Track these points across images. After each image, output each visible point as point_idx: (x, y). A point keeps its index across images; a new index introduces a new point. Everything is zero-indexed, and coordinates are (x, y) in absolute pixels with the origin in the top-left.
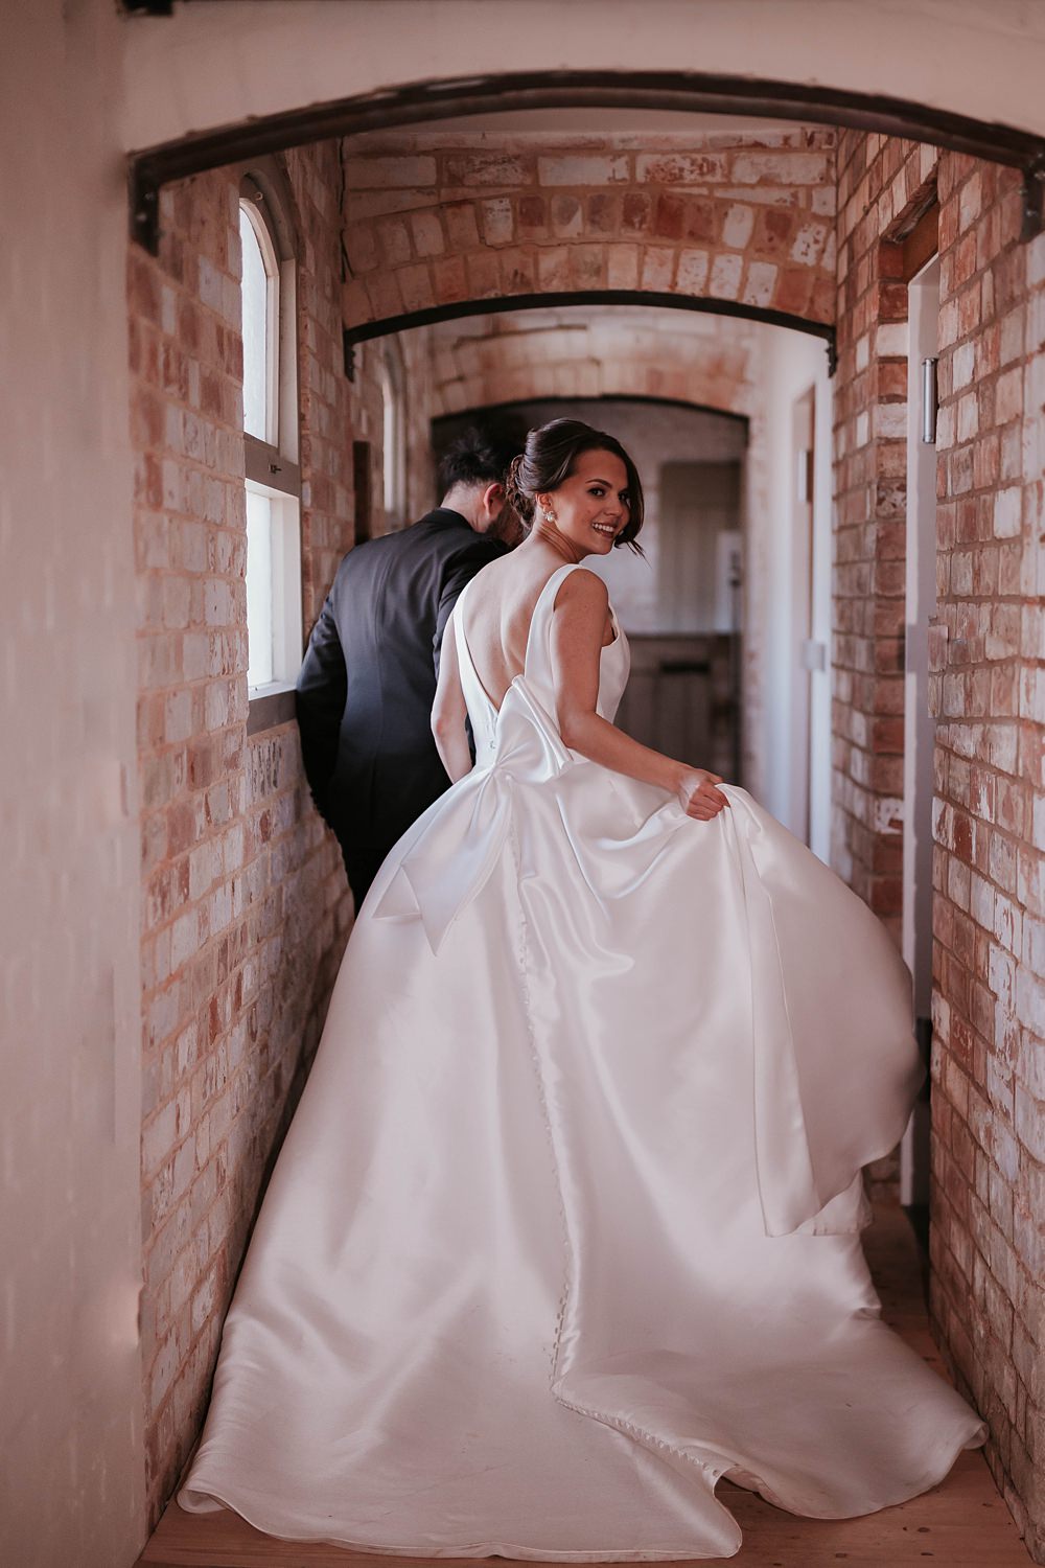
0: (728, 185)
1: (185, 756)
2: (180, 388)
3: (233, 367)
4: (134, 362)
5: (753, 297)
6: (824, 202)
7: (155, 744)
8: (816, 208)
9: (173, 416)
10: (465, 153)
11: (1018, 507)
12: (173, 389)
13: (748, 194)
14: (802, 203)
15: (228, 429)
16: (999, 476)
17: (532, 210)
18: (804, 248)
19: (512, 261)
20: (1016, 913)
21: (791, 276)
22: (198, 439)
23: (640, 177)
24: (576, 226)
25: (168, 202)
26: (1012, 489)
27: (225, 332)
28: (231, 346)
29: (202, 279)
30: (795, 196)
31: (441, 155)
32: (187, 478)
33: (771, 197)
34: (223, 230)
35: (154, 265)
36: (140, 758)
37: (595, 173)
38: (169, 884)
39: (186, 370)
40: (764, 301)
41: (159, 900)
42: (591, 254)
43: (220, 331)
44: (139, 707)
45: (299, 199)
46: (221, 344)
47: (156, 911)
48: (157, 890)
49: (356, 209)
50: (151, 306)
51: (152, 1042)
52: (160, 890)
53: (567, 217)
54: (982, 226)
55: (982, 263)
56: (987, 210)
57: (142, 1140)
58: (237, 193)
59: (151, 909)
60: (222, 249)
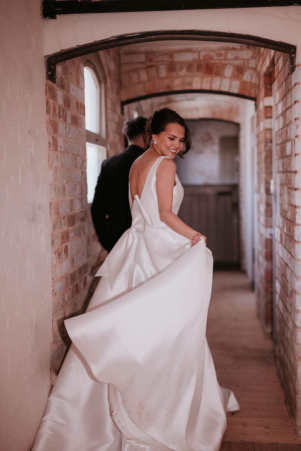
0: (226, 59)
1: (66, 217)
2: (64, 118)
3: (82, 112)
4: (48, 112)
5: (233, 90)
6: (252, 63)
7: (56, 214)
8: (250, 65)
9: (61, 127)
10: (153, 53)
11: (291, 147)
12: (62, 119)
13: (231, 62)
14: (246, 64)
15: (81, 129)
16: (287, 138)
17: (172, 68)
18: (247, 77)
19: (166, 82)
20: (292, 258)
21: (244, 84)
22: (70, 132)
23: (201, 58)
24: (184, 72)
25: (59, 69)
26: (290, 141)
27: (79, 104)
28: (81, 107)
29: (71, 89)
30: (244, 62)
31: (147, 53)
32: (66, 143)
33: (237, 62)
34: (78, 76)
35: (54, 86)
36: (51, 218)
37: (189, 57)
38: (61, 252)
39: (66, 114)
40: (236, 91)
41: (58, 256)
42: (188, 79)
43: (77, 103)
44: (50, 204)
45: (105, 67)
46: (78, 106)
47: (56, 259)
48: (57, 253)
49: (124, 69)
50: (54, 97)
51: (56, 294)
52: (58, 254)
53: (181, 69)
54: (283, 70)
55: (283, 80)
56: (284, 65)
57: (53, 320)
58: (83, 66)
59: (55, 258)
60: (78, 81)
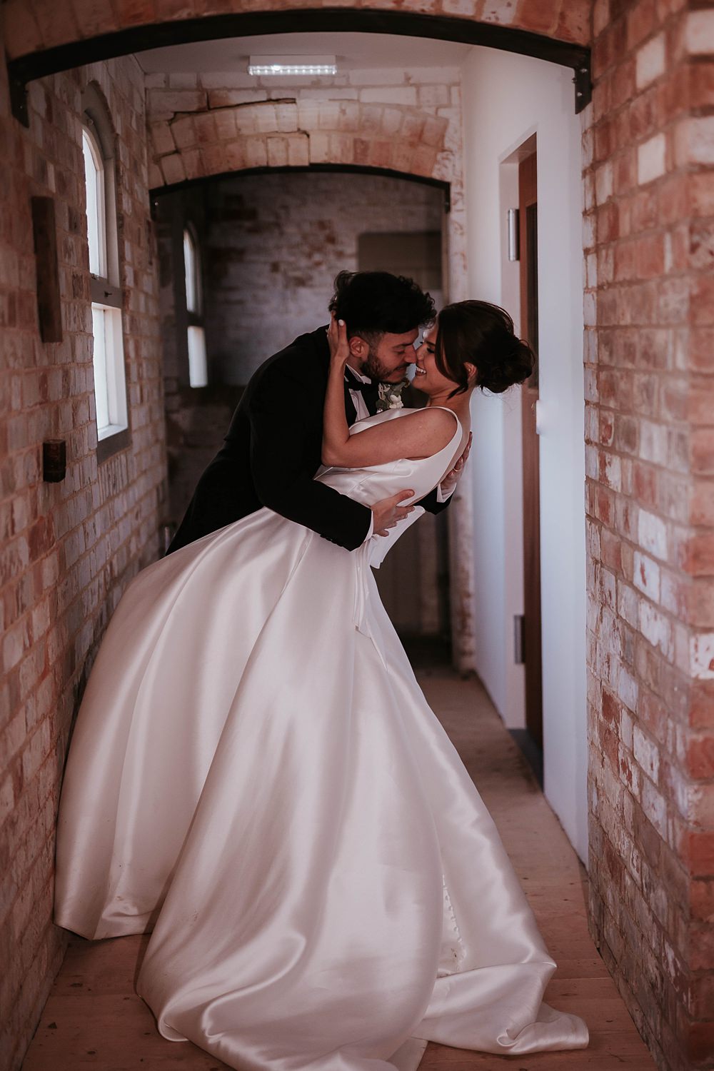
5: (494, 13)
40: (506, 18)
